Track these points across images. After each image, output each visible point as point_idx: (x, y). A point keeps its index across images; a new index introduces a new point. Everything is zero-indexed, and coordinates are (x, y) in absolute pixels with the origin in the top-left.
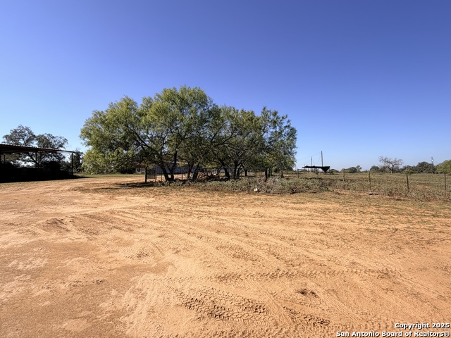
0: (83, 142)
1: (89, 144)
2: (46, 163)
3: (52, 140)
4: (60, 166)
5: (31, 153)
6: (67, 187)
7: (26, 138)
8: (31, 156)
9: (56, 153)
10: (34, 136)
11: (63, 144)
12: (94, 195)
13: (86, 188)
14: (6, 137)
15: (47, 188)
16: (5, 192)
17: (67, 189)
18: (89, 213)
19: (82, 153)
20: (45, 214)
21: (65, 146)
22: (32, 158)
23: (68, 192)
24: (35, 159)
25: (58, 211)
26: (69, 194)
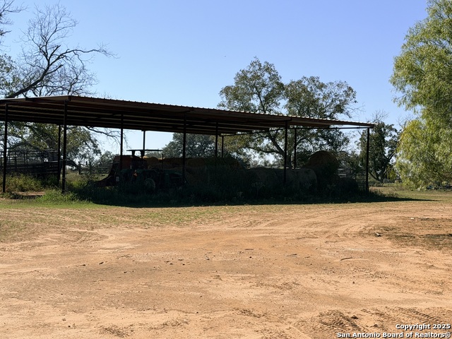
0: (400, 95)
1: (414, 102)
2: (305, 156)
3: (319, 94)
4: (336, 164)
5: (273, 130)
6: (357, 226)
7: (264, 92)
8: (273, 139)
9: (328, 128)
10: (281, 86)
11: (345, 102)
12: (429, 253)
13: (405, 231)
14: (227, 90)
15: (311, 225)
16: (226, 228)
17: (357, 229)
18: (422, 307)
19: (390, 128)
20: (313, 296)
21: (347, 108)
22: (275, 144)
23: (361, 240)
24: (281, 144)
25: (342, 292)
26: (362, 245)
